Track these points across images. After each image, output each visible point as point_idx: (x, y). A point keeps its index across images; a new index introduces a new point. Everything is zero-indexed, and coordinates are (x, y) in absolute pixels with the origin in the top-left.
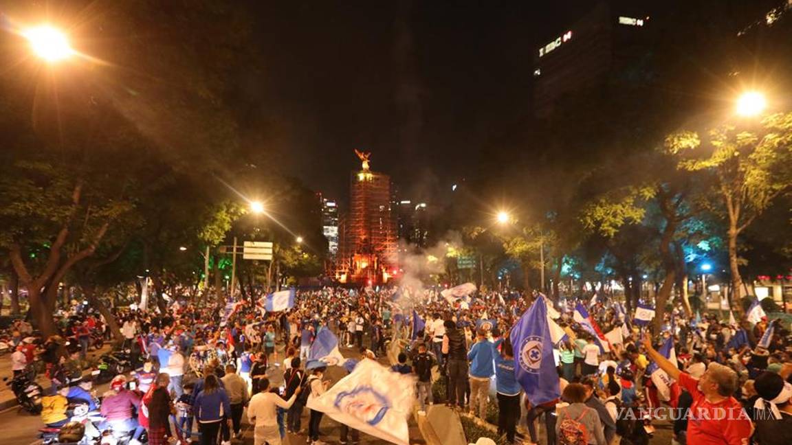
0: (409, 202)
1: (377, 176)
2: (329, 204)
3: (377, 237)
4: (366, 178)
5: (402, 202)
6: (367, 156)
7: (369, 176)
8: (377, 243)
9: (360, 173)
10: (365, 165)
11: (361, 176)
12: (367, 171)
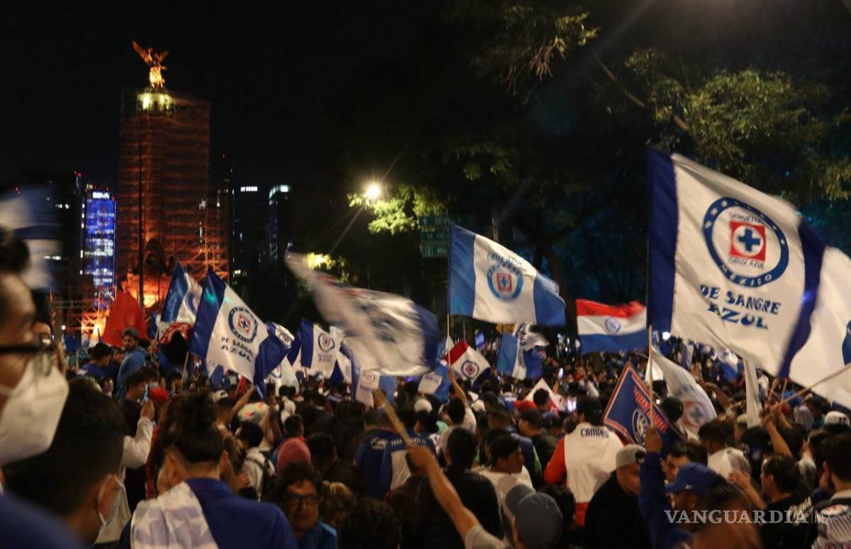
0: (255, 189)
1: (184, 102)
2: (97, 195)
3: (180, 237)
4: (156, 104)
5: (243, 189)
6: (161, 58)
7: (165, 100)
8: (182, 248)
9: (142, 92)
10: (155, 77)
11: (146, 100)
12: (158, 90)
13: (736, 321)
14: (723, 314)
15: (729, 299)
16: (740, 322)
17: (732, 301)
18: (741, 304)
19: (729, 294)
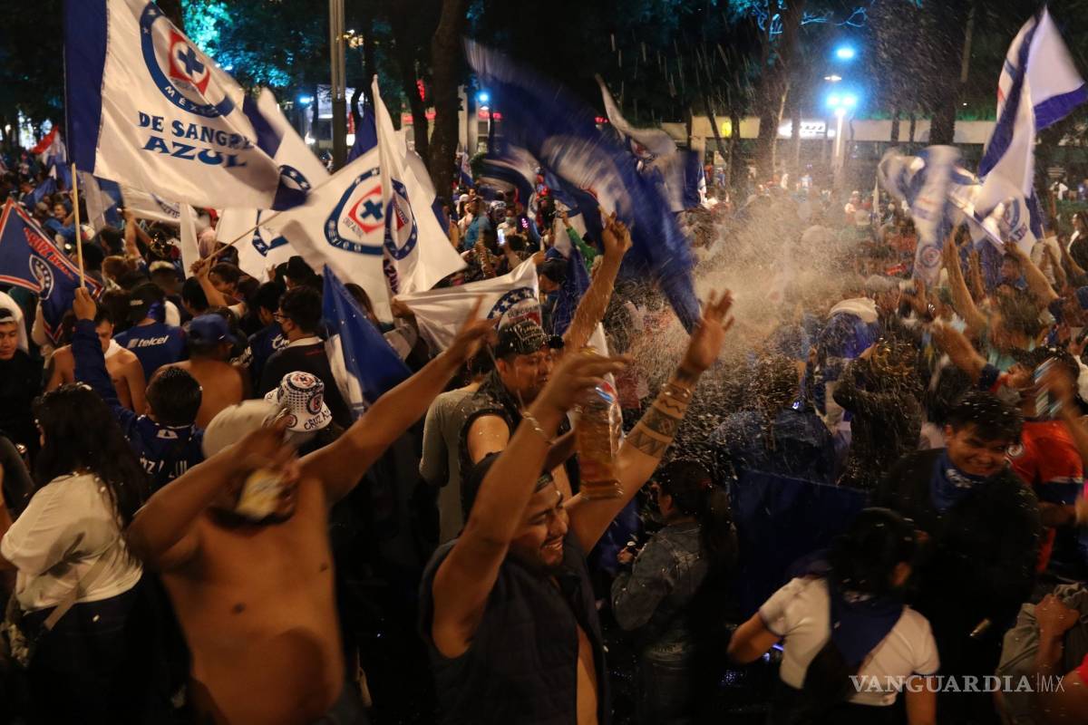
13: (191, 158)
14: (173, 150)
15: (176, 131)
16: (196, 158)
17: (180, 133)
18: (192, 136)
19: (176, 124)
